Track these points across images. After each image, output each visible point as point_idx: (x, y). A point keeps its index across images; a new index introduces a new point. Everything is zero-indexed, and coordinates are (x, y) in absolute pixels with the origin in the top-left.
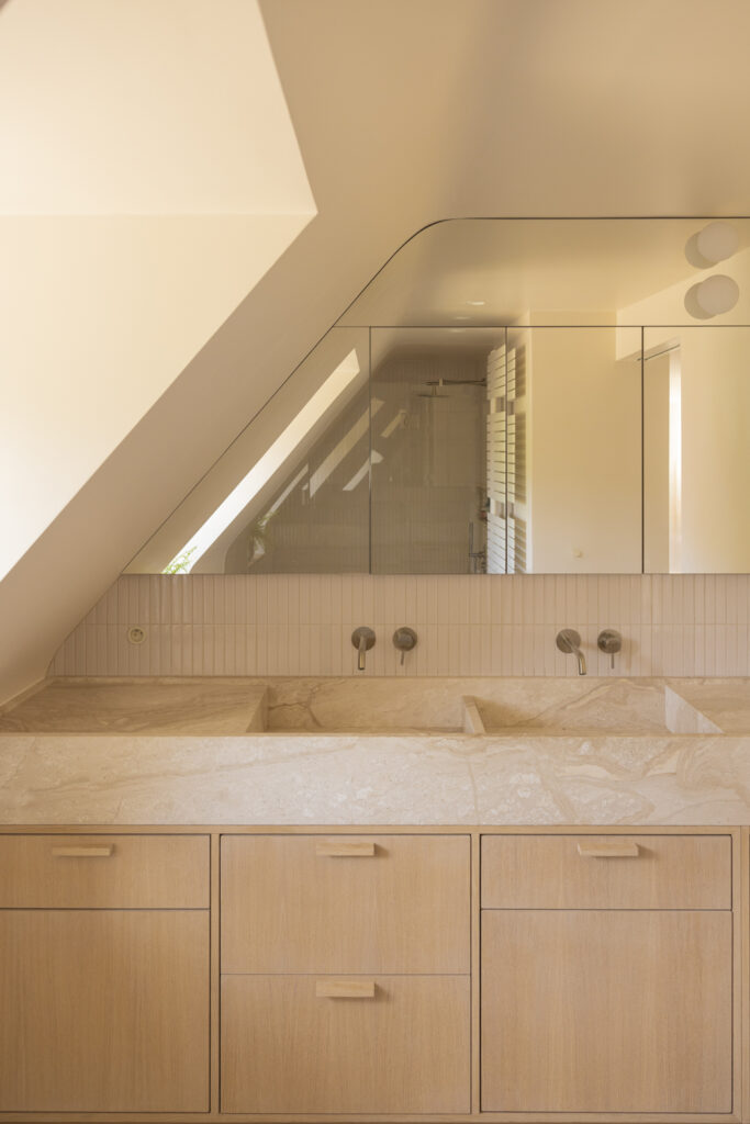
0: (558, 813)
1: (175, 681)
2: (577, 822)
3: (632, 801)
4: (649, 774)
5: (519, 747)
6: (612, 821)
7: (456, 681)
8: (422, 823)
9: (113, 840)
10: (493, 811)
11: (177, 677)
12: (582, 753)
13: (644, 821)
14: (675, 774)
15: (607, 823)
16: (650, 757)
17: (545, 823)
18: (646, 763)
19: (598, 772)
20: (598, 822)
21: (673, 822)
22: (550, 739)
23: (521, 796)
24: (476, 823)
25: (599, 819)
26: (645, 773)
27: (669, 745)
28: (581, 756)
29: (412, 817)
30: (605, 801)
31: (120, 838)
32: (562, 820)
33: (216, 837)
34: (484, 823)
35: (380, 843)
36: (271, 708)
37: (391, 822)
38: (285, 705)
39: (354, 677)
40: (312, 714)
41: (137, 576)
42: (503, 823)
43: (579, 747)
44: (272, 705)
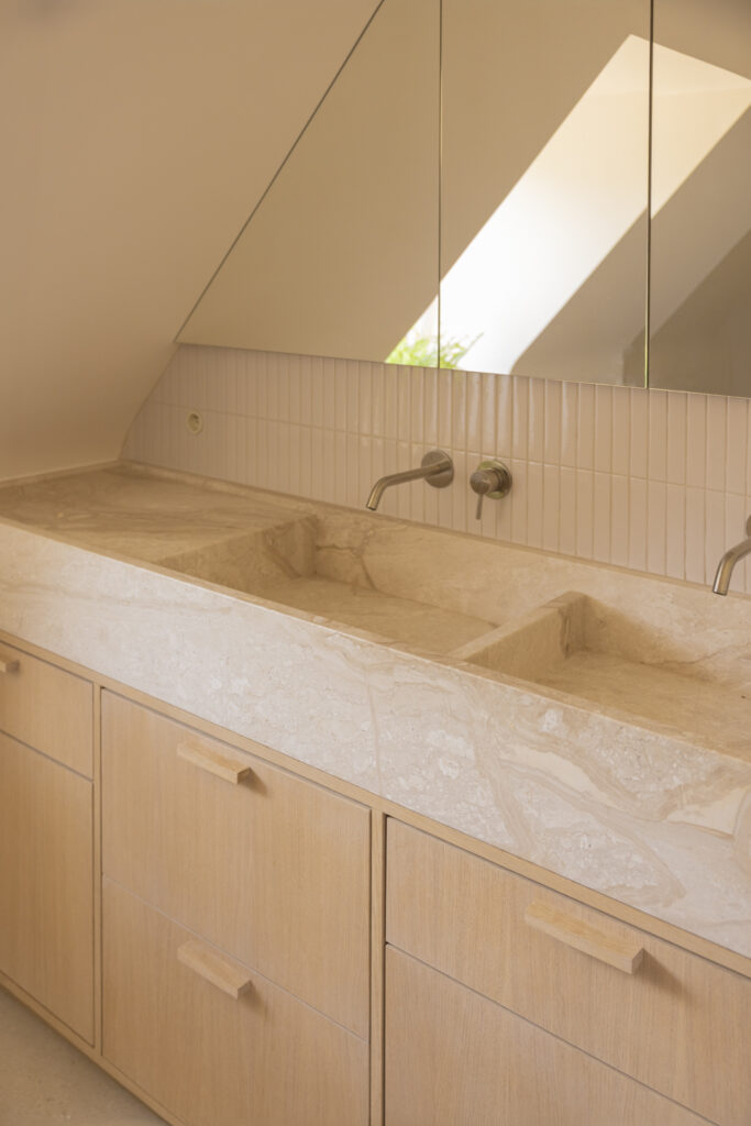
0: (501, 827)
1: (224, 488)
2: (536, 858)
3: (637, 859)
4: (675, 816)
6: (598, 884)
7: (561, 562)
8: (308, 762)
9: (21, 658)
10: (402, 781)
12: (545, 728)
14: (729, 837)
16: (677, 781)
17: (481, 836)
18: (666, 791)
19: (573, 776)
20: (571, 874)
21: (724, 938)
23: (445, 773)
24: (376, 792)
26: (665, 812)
27: (719, 771)
28: (542, 734)
29: (295, 747)
30: (585, 838)
31: (24, 655)
32: (508, 842)
33: (97, 689)
34: (389, 797)
35: (255, 770)
36: (319, 548)
37: (270, 743)
38: (334, 546)
39: (417, 524)
40: (364, 568)
41: (195, 346)
42: (417, 808)
43: (541, 714)
44: (320, 543)
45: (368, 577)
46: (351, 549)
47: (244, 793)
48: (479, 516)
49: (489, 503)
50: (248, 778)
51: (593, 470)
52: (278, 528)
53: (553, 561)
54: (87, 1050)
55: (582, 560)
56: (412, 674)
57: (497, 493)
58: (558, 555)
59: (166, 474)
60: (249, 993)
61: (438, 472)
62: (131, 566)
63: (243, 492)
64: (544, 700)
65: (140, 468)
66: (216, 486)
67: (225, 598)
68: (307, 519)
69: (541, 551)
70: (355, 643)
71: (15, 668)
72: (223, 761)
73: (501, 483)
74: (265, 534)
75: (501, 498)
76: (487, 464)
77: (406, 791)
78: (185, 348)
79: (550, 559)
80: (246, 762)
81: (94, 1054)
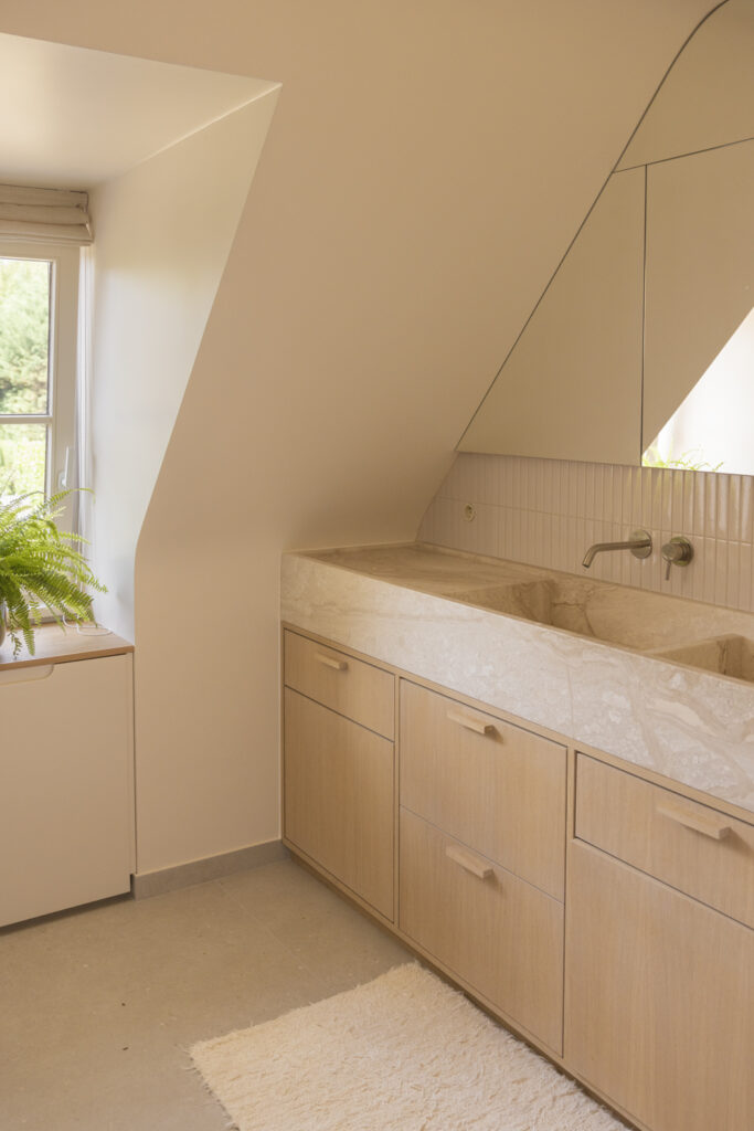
0: (646, 753)
1: (489, 561)
2: (666, 772)
3: (726, 769)
4: (748, 739)
5: (612, 660)
6: (703, 787)
7: (727, 613)
8: (528, 718)
9: (349, 660)
10: (586, 727)
11: (493, 558)
12: (673, 686)
13: (739, 801)
15: (695, 786)
17: (633, 761)
18: (745, 723)
19: (690, 717)
20: (687, 781)
22: (642, 659)
23: (613, 720)
24: (571, 736)
25: (688, 778)
26: (744, 735)
28: (673, 690)
29: (522, 709)
30: (696, 758)
31: (350, 659)
32: (650, 763)
33: (397, 678)
34: (578, 739)
35: (497, 727)
36: (555, 605)
37: (506, 708)
38: (565, 603)
39: (626, 587)
40: (587, 619)
41: (471, 454)
42: (596, 745)
43: (671, 677)
44: (556, 601)
45: (589, 626)
46: (578, 605)
47: (489, 742)
48: (667, 578)
49: (677, 570)
50: (491, 732)
51: (740, 541)
52: (524, 585)
53: (722, 612)
54: (390, 926)
55: (742, 611)
56: (593, 654)
57: (682, 562)
58: (726, 608)
59: (448, 551)
60: (490, 878)
61: (641, 547)
62: (419, 593)
63: (503, 564)
64: (673, 667)
65: (430, 547)
66: (483, 559)
67: (479, 612)
68: (546, 582)
69: (714, 605)
70: (559, 637)
71: (345, 668)
72: (475, 721)
73: (685, 554)
74: (514, 588)
75: (686, 565)
76: (677, 539)
77: (589, 735)
78: (462, 456)
79: (719, 610)
80: (491, 721)
81: (394, 928)
